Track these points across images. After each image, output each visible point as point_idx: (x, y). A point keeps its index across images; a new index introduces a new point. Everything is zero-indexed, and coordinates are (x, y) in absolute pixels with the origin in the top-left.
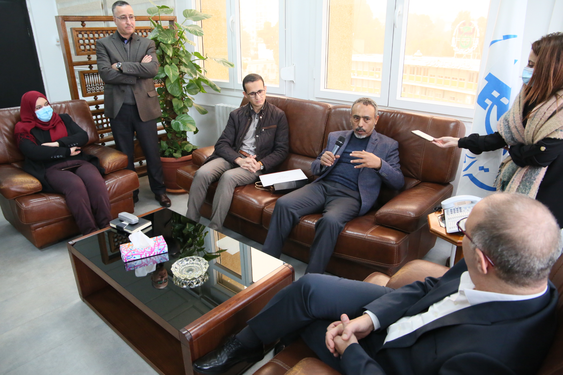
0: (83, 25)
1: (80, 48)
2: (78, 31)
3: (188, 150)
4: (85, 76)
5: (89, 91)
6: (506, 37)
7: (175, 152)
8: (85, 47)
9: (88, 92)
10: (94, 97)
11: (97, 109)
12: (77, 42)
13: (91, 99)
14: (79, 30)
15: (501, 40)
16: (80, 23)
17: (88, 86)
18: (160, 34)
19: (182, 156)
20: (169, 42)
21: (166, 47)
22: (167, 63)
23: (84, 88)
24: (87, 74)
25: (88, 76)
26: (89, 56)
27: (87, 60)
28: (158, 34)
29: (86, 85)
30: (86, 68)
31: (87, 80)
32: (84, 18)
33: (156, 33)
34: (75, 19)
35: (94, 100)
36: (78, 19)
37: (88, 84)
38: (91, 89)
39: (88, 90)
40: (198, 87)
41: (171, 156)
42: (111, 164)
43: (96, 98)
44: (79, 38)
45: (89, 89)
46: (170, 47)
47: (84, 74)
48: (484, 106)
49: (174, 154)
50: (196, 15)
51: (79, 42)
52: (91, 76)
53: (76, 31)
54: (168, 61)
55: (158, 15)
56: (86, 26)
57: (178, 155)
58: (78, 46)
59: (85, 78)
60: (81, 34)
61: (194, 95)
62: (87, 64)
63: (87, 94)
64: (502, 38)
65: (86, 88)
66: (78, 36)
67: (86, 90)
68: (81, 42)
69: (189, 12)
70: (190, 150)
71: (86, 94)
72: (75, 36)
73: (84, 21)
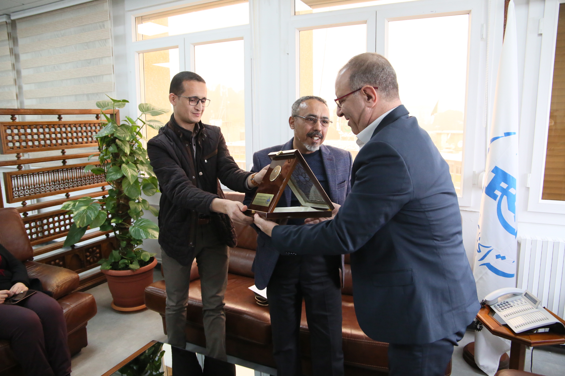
0: (13, 119)
1: (7, 145)
2: (6, 126)
3: (145, 259)
4: (12, 178)
5: (16, 195)
6: (508, 134)
7: (131, 263)
8: (14, 144)
9: (15, 197)
10: (21, 202)
11: (24, 217)
12: (5, 138)
13: (18, 205)
14: (8, 124)
15: (502, 137)
16: (10, 116)
17: (15, 189)
18: (116, 130)
19: (140, 267)
20: (128, 139)
21: (123, 144)
22: (123, 162)
23: (10, 193)
24: (15, 176)
25: (15, 178)
26: (18, 154)
27: (16, 159)
28: (114, 130)
29: (13, 189)
30: (14, 168)
31: (14, 182)
32: (15, 111)
33: (112, 129)
34: (4, 112)
35: (22, 206)
36: (9, 112)
37: (15, 188)
38: (19, 193)
39: (14, 194)
40: (155, 187)
41: (126, 267)
42: (60, 287)
43: (24, 204)
44: (7, 133)
45: (16, 194)
46: (127, 144)
47: (11, 176)
48: (495, 197)
49: (131, 266)
50: (153, 109)
51: (6, 138)
52: (20, 178)
53: (4, 126)
54: (124, 160)
55: (113, 109)
56: (17, 120)
57: (135, 266)
58: (5, 142)
59: (12, 180)
60: (10, 129)
61: (151, 196)
62: (16, 164)
63: (14, 199)
64: (504, 135)
65: (13, 192)
66: (5, 131)
67: (12, 194)
68: (10, 138)
69: (145, 106)
70: (148, 259)
71: (12, 200)
72: (2, 132)
73: (15, 115)
